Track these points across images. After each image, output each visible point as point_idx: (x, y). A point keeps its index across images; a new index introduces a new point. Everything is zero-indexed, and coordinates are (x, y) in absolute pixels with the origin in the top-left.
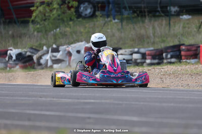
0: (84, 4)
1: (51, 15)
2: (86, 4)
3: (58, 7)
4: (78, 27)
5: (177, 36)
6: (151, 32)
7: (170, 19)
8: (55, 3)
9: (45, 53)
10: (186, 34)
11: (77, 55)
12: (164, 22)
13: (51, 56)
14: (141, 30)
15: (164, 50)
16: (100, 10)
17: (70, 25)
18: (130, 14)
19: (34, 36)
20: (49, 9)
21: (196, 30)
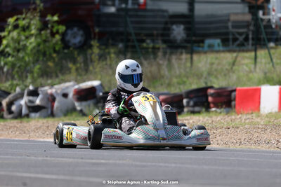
0: (72, 29)
1: (28, 44)
2: (75, 29)
3: (38, 32)
4: (64, 62)
5: (202, 75)
6: (166, 70)
7: (192, 52)
8: (33, 27)
9: (19, 96)
10: (215, 73)
11: (63, 99)
12: (184, 56)
13: (27, 101)
14: (152, 66)
15: (184, 95)
16: (97, 37)
17: (53, 58)
18: (136, 44)
19: (3, 72)
20: (25, 36)
21: (229, 68)
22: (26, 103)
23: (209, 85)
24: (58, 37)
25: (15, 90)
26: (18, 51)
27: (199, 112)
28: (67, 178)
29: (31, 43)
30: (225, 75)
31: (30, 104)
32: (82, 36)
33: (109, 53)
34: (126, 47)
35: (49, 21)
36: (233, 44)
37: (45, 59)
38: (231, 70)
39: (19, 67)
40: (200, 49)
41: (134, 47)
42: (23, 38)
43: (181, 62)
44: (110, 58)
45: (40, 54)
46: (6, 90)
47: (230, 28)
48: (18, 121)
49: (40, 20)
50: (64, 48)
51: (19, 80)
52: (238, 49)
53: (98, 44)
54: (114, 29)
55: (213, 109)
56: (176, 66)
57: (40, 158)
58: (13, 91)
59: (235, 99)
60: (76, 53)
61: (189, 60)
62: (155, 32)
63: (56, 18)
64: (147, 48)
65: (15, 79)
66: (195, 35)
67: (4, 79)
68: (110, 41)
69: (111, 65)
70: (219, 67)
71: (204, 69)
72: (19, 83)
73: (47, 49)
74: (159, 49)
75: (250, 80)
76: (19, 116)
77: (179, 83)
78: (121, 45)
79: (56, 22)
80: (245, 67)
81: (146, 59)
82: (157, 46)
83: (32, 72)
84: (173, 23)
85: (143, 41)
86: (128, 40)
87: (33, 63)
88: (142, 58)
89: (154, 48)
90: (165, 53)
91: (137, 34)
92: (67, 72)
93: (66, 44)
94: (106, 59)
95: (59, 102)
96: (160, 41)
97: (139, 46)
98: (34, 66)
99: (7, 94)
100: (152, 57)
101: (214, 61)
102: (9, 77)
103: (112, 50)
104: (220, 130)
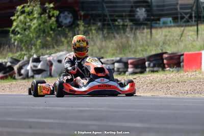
0: (64, 13)
1: (32, 25)
2: (66, 13)
3: (39, 16)
4: (58, 37)
5: (159, 44)
6: (133, 41)
7: (151, 28)
8: (35, 12)
9: (26, 63)
10: (168, 42)
11: (58, 64)
12: (145, 31)
13: (32, 66)
14: (122, 38)
15: (146, 59)
16: (82, 18)
17: (50, 34)
18: (111, 23)
19: (14, 46)
20: (29, 19)
21: (178, 38)
22: (31, 67)
23: (164, 51)
24: (53, 19)
25: (23, 59)
26: (25, 30)
27: (157, 71)
28: (61, 121)
29: (34, 24)
30: (176, 44)
31: (34, 68)
32: (71, 18)
33: (91, 30)
34: (104, 25)
35: (47, 7)
36: (181, 21)
37: (44, 35)
38: (180, 40)
39: (26, 41)
40: (157, 25)
41: (109, 25)
42: (28, 20)
43: (143, 35)
44: (92, 33)
45: (41, 31)
46: (17, 58)
47: (179, 9)
48: (26, 80)
49: (40, 7)
50: (58, 27)
51: (26, 51)
52: (184, 24)
53: (83, 24)
54: (94, 12)
55: (168, 69)
56: (140, 38)
57: (42, 108)
58: (22, 59)
59: (183, 61)
60: (67, 30)
61: (149, 33)
62: (124, 14)
63: (52, 5)
64: (119, 26)
65: (23, 51)
66: (153, 16)
67: (15, 51)
68: (92, 21)
69: (92, 38)
70: (171, 38)
71: (160, 39)
72: (26, 53)
73: (45, 28)
74: (127, 26)
75: (193, 47)
76: (27, 77)
77: (142, 51)
78: (99, 24)
79: (52, 8)
80: (190, 37)
81: (118, 34)
82: (126, 24)
83: (35, 45)
84: (137, 7)
85: (116, 20)
86: (105, 20)
87: (36, 38)
88: (115, 33)
89: (123, 25)
90: (132, 29)
91: (111, 16)
92: (61, 44)
93: (59, 24)
94: (89, 34)
95: (55, 66)
96: (127, 20)
97: (113, 24)
98: (37, 40)
99: (18, 61)
100: (122, 32)
101: (167, 34)
102: (19, 49)
103: (93, 28)
104: (172, 84)
